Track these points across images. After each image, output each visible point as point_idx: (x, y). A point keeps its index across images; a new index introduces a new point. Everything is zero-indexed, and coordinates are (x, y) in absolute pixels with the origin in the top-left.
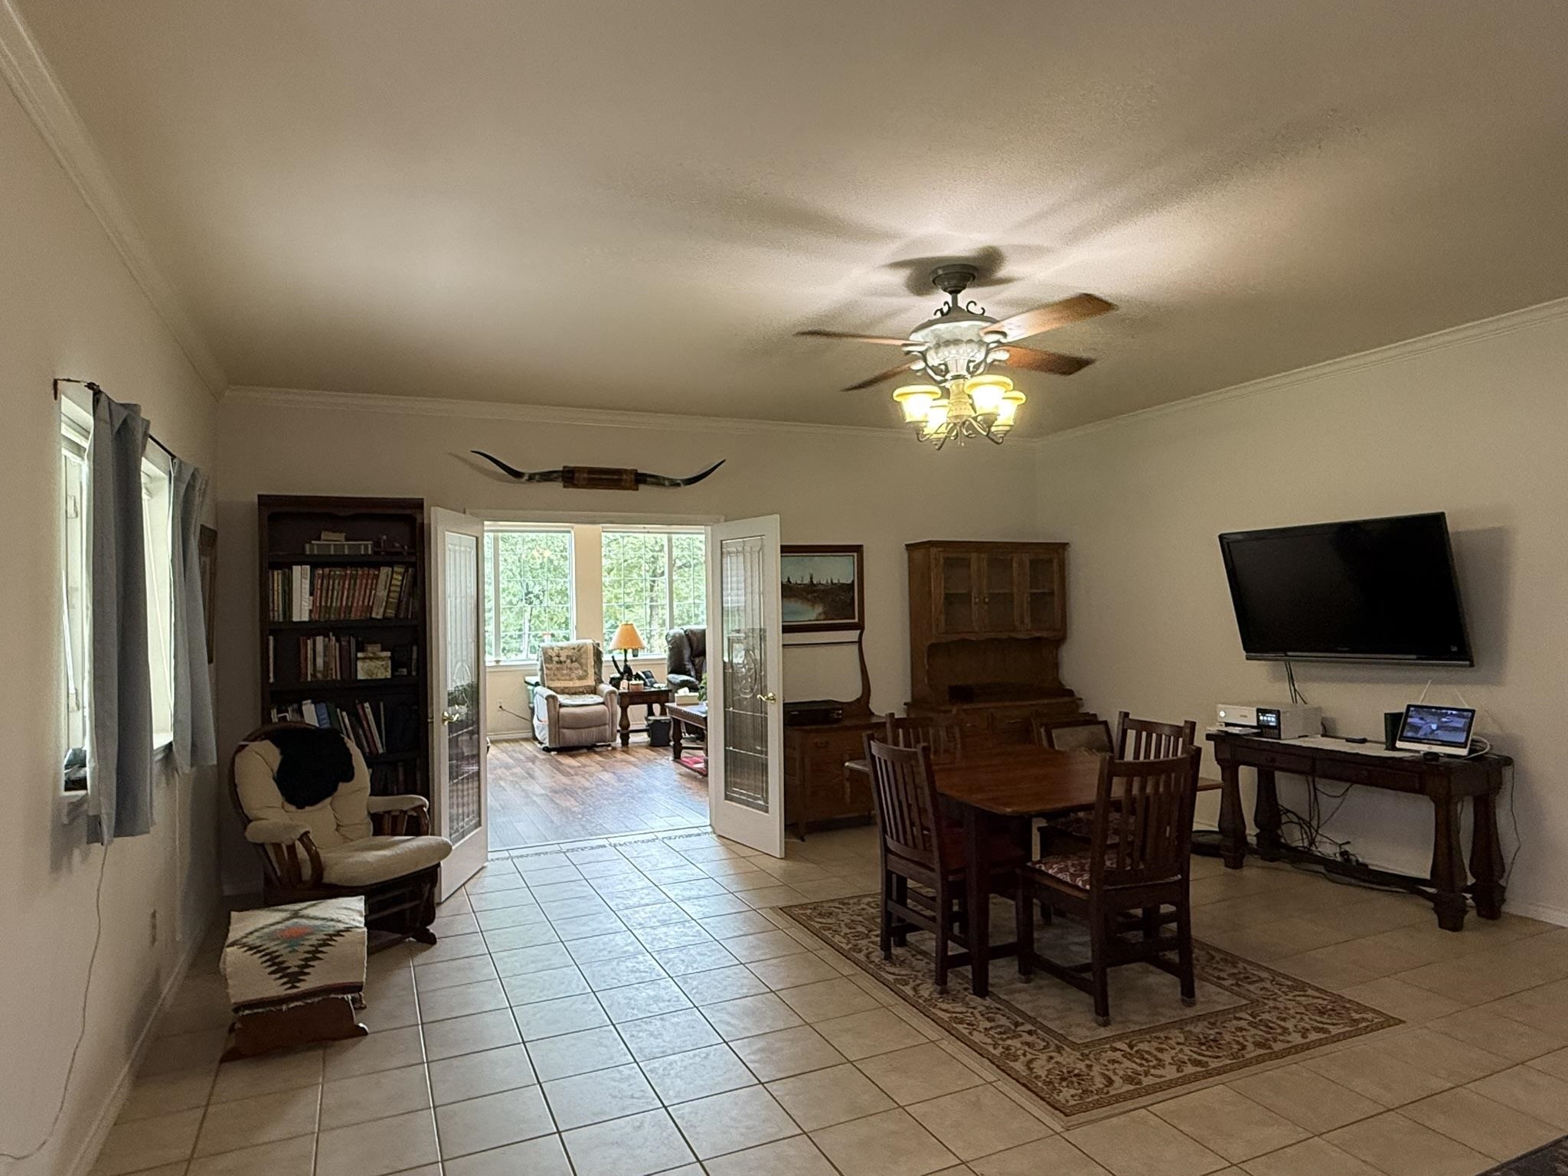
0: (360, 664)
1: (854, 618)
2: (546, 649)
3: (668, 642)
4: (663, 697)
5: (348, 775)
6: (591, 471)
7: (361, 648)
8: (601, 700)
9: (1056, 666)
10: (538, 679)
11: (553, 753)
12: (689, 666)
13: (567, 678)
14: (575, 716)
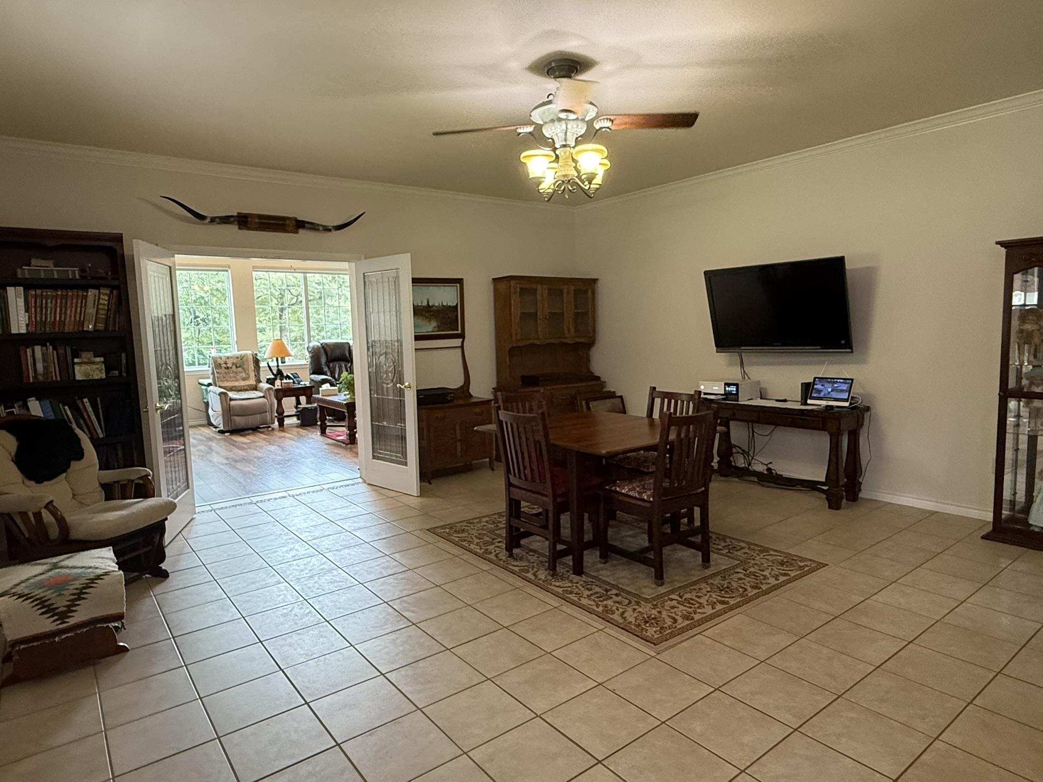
0: (77, 368)
1: (458, 330)
2: (217, 358)
3: (309, 352)
4: (308, 392)
5: (79, 454)
6: (261, 217)
7: (76, 354)
8: (261, 394)
9: (588, 360)
10: (210, 381)
11: (226, 434)
12: (326, 369)
13: (234, 379)
14: (242, 406)
